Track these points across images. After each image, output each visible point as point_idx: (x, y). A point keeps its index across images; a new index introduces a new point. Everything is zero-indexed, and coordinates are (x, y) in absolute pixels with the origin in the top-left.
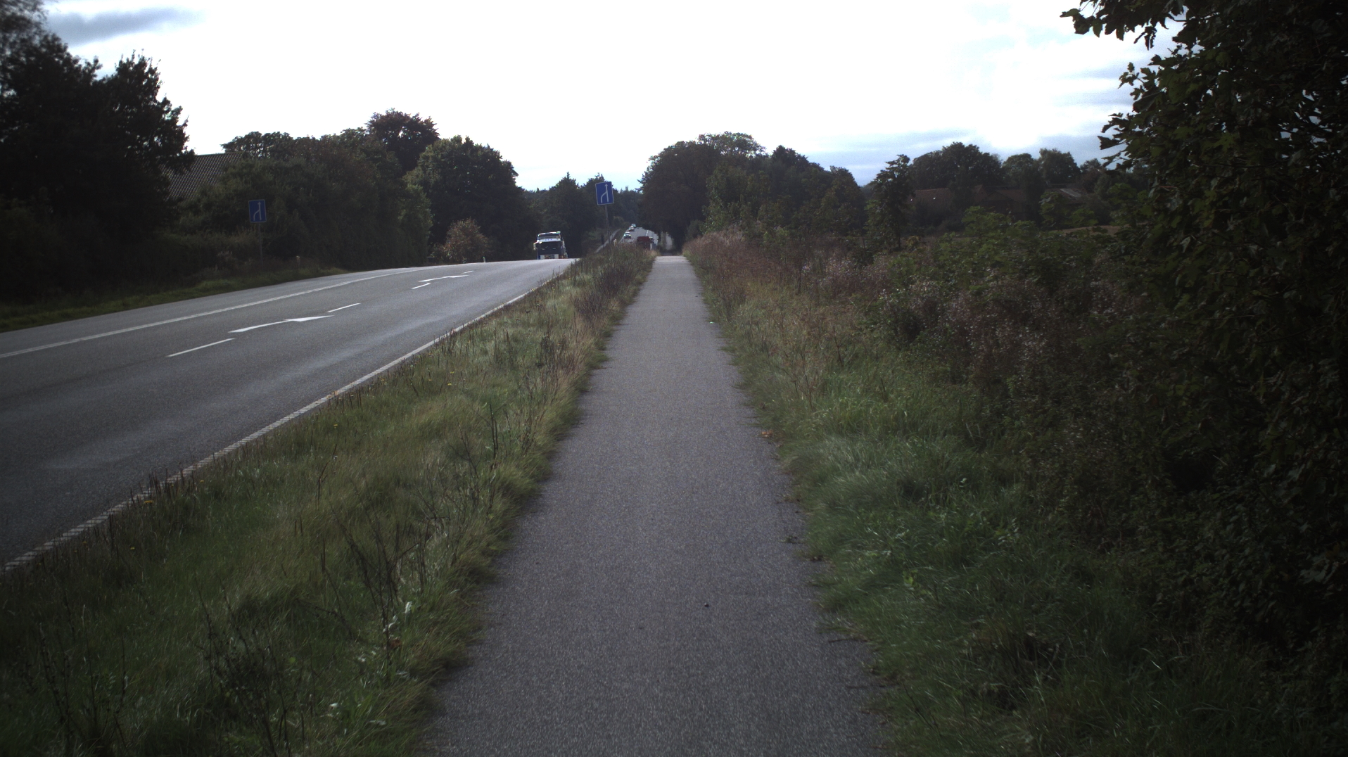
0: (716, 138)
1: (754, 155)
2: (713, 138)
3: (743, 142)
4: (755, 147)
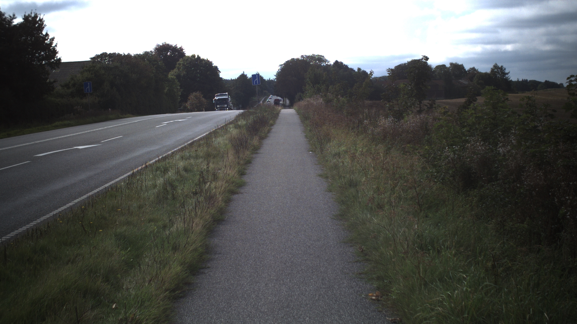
1: (325, 64)
2: (307, 57)
3: (320, 59)
4: (325, 61)
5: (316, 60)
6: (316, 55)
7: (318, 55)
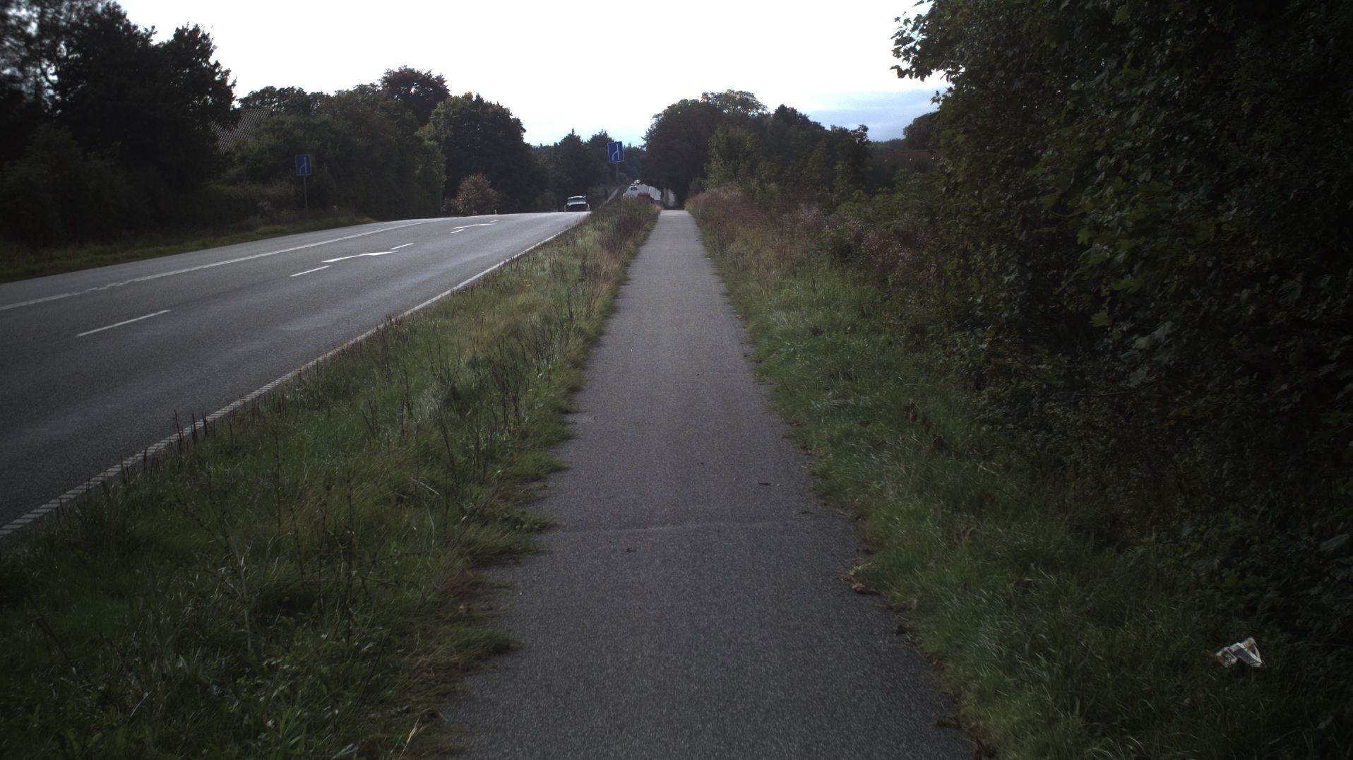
0: (719, 97)
1: (756, 114)
2: (716, 97)
3: (746, 101)
4: (757, 106)
5: (736, 103)
6: (737, 93)
7: (741, 92)
